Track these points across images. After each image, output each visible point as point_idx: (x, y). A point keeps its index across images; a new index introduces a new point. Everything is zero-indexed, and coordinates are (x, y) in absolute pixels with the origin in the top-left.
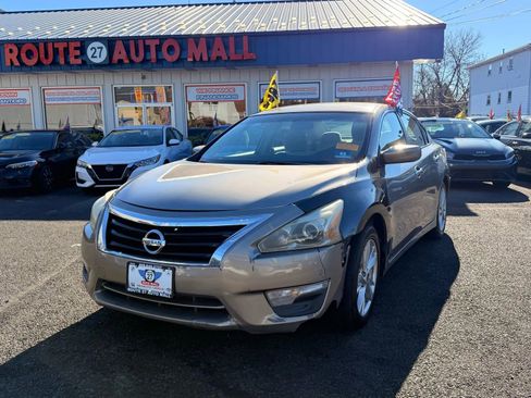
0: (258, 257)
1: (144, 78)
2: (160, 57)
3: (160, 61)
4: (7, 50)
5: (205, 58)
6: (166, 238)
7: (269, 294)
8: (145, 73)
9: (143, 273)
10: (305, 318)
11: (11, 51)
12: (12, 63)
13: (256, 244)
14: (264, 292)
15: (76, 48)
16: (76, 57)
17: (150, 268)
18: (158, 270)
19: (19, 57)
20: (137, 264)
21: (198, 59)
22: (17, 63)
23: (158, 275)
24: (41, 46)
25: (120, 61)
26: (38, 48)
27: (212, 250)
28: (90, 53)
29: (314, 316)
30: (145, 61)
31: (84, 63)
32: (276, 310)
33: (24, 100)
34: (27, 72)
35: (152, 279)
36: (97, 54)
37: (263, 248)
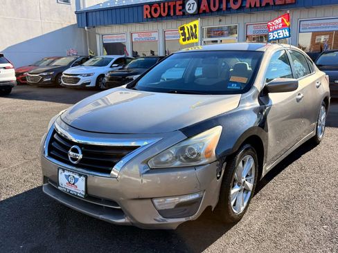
0: (147, 172)
1: (220, 21)
2: (229, 7)
3: (228, 9)
4: (145, 9)
5: (258, 5)
6: (83, 153)
7: (155, 201)
8: (221, 18)
9: (67, 177)
10: (183, 220)
11: (147, 9)
12: (147, 17)
13: (146, 162)
14: (151, 198)
15: (180, 5)
16: (180, 10)
17: (71, 174)
18: (77, 176)
19: (150, 13)
20: (64, 170)
21: (253, 6)
22: (149, 17)
23: (76, 180)
24: (162, 4)
25: (204, 12)
26: (160, 6)
27: (113, 165)
28: (187, 7)
29: (191, 218)
30: (220, 10)
31: (184, 14)
32: (161, 212)
33: (155, 38)
34: (155, 21)
35: (73, 182)
36: (191, 8)
37: (151, 164)
